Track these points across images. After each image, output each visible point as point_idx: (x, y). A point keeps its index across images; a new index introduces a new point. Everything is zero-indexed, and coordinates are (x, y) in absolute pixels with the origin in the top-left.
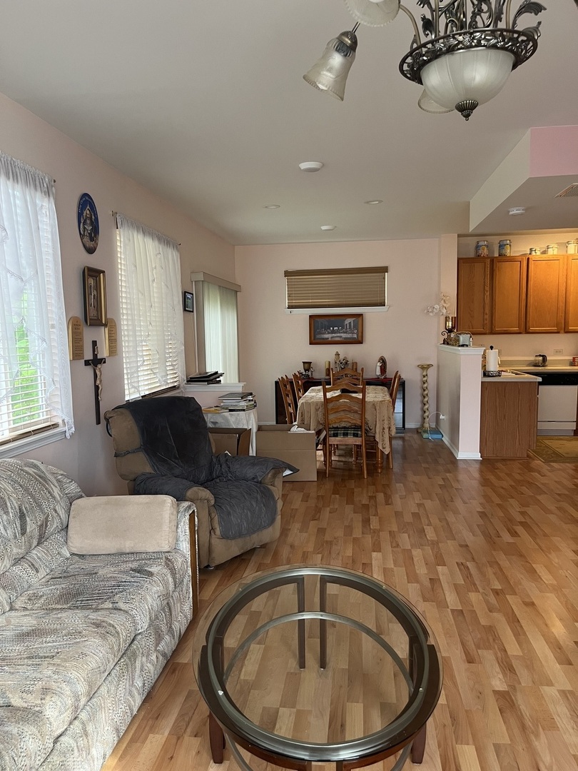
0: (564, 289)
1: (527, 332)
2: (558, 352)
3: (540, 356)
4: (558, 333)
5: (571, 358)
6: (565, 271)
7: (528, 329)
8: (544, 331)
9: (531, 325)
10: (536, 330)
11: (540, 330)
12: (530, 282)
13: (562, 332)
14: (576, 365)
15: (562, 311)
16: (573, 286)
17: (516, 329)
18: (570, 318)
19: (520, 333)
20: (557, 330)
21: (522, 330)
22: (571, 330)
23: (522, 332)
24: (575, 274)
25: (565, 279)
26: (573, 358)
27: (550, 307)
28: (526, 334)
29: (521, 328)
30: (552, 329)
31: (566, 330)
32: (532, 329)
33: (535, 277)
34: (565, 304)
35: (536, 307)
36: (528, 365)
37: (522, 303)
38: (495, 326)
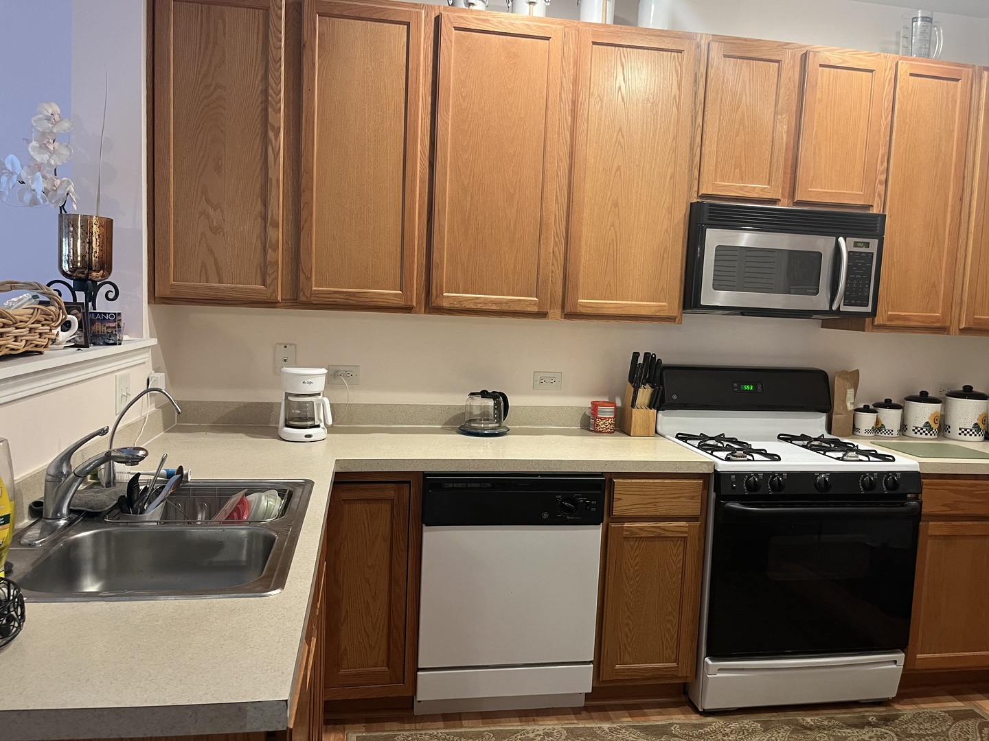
0: (564, 153)
1: (432, 307)
2: (546, 381)
3: (484, 394)
4: (542, 315)
5: (586, 402)
6: (568, 86)
7: (437, 296)
8: (494, 307)
9: (447, 282)
10: (467, 299)
11: (478, 301)
12: (445, 113)
13: (556, 312)
14: (600, 432)
15: (558, 237)
16: (596, 143)
17: (391, 293)
18: (582, 267)
19: (407, 309)
20: (539, 304)
21: (414, 299)
22: (584, 311)
23: (414, 304)
24: (602, 101)
25: (570, 117)
26: (593, 403)
27: (516, 218)
28: (429, 313)
29: (411, 291)
30: (520, 300)
31: (568, 309)
32: (450, 296)
33: (462, 95)
34: (565, 209)
35: (467, 213)
36: (448, 424)
37: (413, 192)
38: (309, 276)
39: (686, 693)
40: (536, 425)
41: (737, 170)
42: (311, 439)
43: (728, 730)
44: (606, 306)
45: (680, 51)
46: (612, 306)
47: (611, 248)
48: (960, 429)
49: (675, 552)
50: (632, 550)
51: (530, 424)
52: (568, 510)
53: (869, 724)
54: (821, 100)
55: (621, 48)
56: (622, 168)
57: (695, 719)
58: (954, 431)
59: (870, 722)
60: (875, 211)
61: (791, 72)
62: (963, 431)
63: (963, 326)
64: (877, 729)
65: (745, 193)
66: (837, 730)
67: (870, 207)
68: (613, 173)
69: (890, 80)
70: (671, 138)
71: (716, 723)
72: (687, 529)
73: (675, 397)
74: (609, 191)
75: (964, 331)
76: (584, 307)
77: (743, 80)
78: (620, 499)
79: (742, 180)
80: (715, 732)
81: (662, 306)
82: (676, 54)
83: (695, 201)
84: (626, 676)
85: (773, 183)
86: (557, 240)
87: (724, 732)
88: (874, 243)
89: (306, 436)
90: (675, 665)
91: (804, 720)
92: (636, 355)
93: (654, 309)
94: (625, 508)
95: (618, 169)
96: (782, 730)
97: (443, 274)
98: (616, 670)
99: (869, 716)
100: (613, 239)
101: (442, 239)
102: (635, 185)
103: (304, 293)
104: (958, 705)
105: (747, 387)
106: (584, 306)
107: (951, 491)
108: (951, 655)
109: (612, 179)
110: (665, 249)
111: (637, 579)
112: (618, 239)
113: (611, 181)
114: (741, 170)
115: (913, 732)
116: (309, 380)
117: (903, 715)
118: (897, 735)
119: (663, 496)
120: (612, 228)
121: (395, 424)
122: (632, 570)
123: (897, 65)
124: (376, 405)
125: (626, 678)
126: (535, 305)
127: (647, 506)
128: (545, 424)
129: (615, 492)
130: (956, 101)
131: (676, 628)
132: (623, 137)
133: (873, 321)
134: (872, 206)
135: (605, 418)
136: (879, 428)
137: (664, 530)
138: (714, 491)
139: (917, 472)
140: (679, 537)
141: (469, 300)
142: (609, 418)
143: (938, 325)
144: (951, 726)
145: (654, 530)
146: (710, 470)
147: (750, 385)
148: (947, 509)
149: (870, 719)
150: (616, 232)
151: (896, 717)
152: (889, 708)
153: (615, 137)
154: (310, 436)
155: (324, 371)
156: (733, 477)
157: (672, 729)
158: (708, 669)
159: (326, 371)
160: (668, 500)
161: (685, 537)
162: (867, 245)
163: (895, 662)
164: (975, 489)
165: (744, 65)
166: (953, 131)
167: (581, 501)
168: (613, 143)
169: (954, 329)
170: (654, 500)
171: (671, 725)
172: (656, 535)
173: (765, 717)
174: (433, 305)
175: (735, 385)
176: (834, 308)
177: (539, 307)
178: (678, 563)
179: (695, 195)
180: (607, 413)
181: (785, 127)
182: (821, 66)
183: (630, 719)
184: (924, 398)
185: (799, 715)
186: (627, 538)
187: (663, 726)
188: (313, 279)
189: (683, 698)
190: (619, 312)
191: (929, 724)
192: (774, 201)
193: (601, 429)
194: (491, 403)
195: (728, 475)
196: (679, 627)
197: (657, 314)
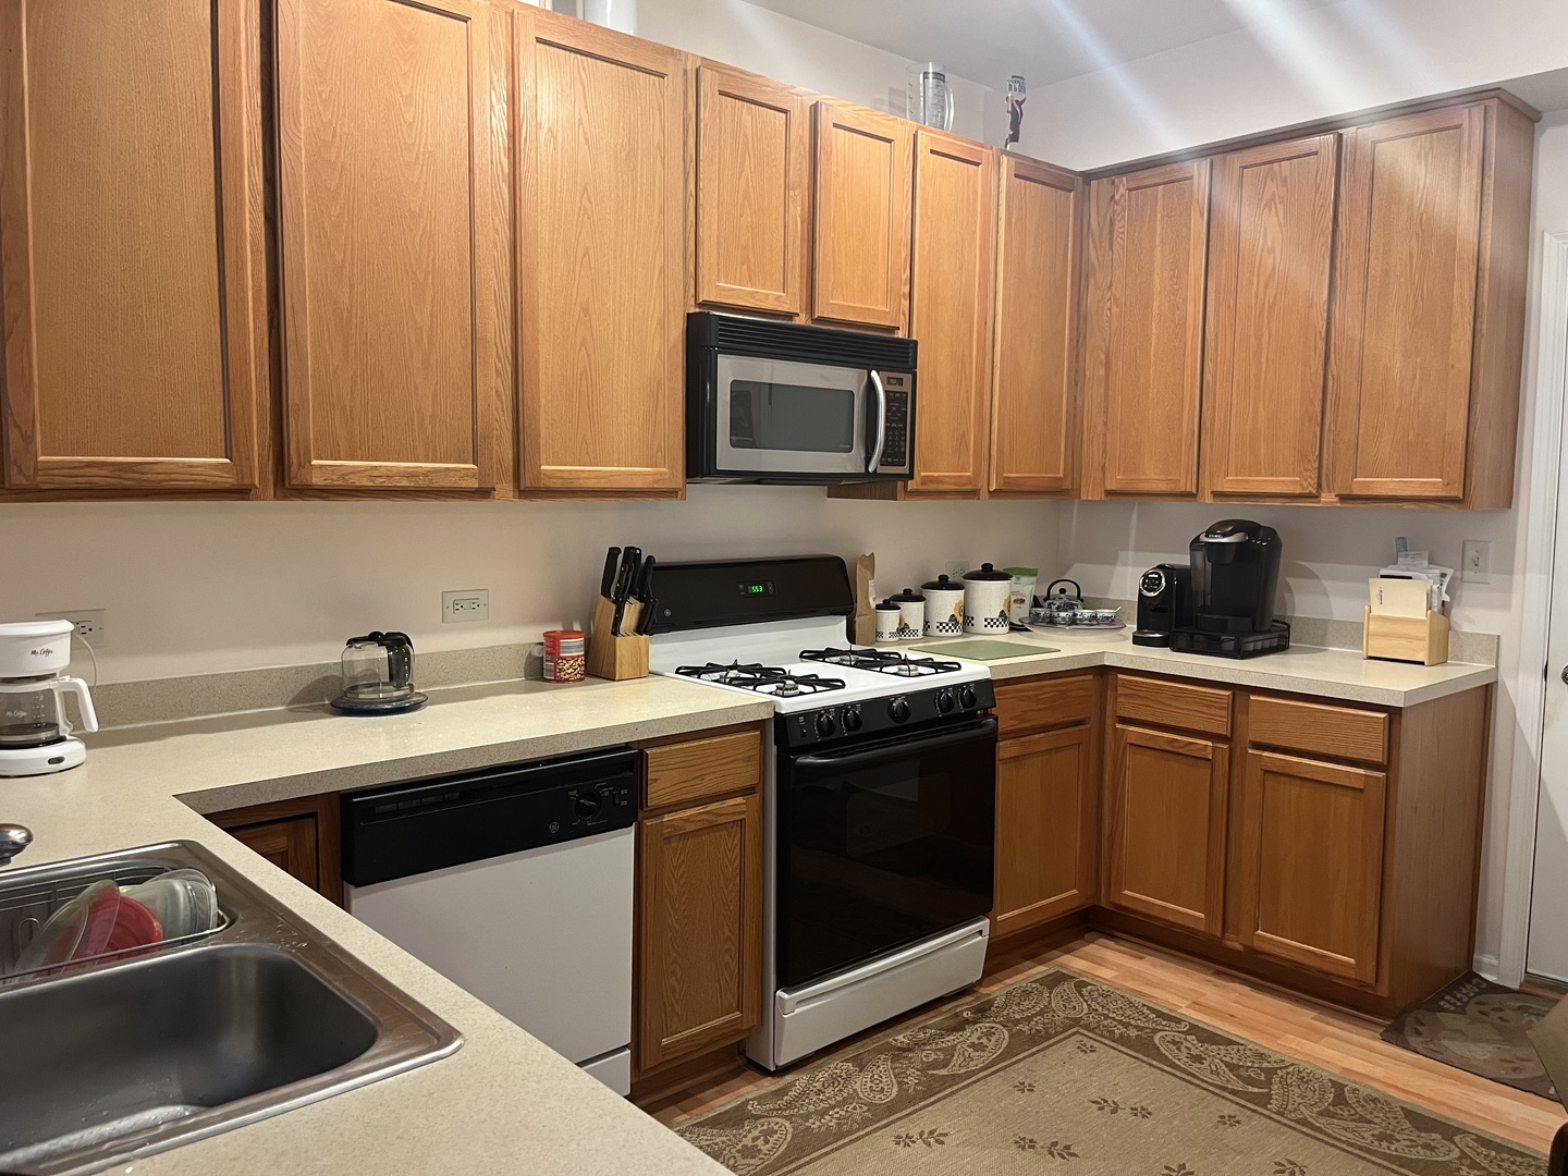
0: (502, 218)
1: (287, 482)
2: (462, 607)
3: (375, 638)
4: (483, 493)
5: (532, 635)
6: (501, 107)
7: (299, 466)
8: (405, 483)
9: (316, 439)
10: (355, 471)
11: (375, 473)
12: (293, 128)
13: (505, 488)
14: (568, 680)
15: (500, 361)
16: (551, 208)
17: (209, 463)
18: (542, 409)
19: (240, 492)
20: (481, 476)
21: (257, 473)
22: (552, 484)
23: (257, 482)
24: (555, 138)
25: (506, 160)
26: (546, 635)
27: (431, 327)
28: (285, 498)
29: (249, 458)
30: (447, 469)
31: (526, 482)
32: (323, 468)
33: (321, 97)
34: (508, 313)
35: (345, 314)
36: (299, 702)
37: (241, 269)
38: (30, 433)
39: (742, 1053)
40: (454, 683)
41: (745, 267)
42: (63, 765)
43: (818, 1085)
44: (584, 475)
45: (662, 76)
46: (593, 475)
47: (584, 382)
48: (986, 620)
49: (729, 845)
50: (675, 854)
51: (444, 682)
52: (589, 811)
53: (967, 1021)
54: (837, 176)
55: (579, 56)
56: (591, 252)
57: (768, 1085)
58: (979, 623)
59: (967, 1020)
60: (900, 335)
61: (801, 130)
62: (989, 622)
63: (993, 488)
64: (981, 1025)
65: (759, 303)
66: (939, 1041)
67: (894, 329)
68: (579, 259)
69: (908, 156)
70: (657, 208)
71: (799, 1080)
72: (743, 808)
73: (668, 613)
74: (575, 288)
75: (994, 494)
76: (550, 477)
77: (745, 132)
78: (656, 780)
79: (751, 282)
80: (804, 1093)
81: (662, 473)
82: (656, 78)
83: (692, 310)
84: (675, 1052)
85: (790, 290)
86: (499, 365)
87: (815, 1090)
88: (907, 378)
89: (51, 761)
90: (737, 1014)
91: (896, 1040)
92: (613, 552)
93: (651, 478)
94: (663, 792)
95: (586, 252)
96: (881, 1062)
97: (307, 425)
98: (663, 1047)
99: (962, 1012)
100: (585, 367)
101: (303, 359)
102: (612, 282)
103: (20, 467)
104: (1040, 970)
105: (755, 589)
106: (550, 475)
107: (1019, 699)
108: (1029, 908)
109: (578, 269)
110: (659, 384)
111: (684, 899)
112: (593, 365)
113: (577, 272)
114: (749, 268)
115: (1017, 1017)
116: (45, 647)
117: (995, 999)
118: (1004, 1026)
119: (712, 764)
120: (583, 349)
121: (193, 715)
122: (676, 887)
123: (915, 136)
124: (148, 683)
125: (678, 1054)
126: (474, 476)
127: (692, 783)
128: (467, 680)
129: (649, 769)
130: (977, 193)
131: (736, 960)
132: (590, 202)
133: (905, 487)
134: (898, 328)
135: (573, 658)
136: (903, 629)
137: (717, 815)
138: (775, 744)
139: (988, 681)
140: (734, 822)
141: (358, 472)
142: (578, 656)
143: (970, 487)
144: (1049, 997)
145: (704, 817)
146: (766, 714)
147: (758, 585)
148: (1016, 722)
149: (965, 1015)
150: (588, 355)
151: (990, 1003)
152: (976, 995)
153: (578, 200)
154: (59, 760)
155: (67, 626)
156: (801, 719)
157: (750, 1108)
158: (783, 1007)
159: (71, 627)
160: (719, 768)
161: (741, 820)
162: (900, 382)
163: (981, 932)
164: (1040, 692)
165: (745, 110)
166: (975, 232)
167: (607, 794)
168: (577, 210)
169: (984, 493)
170: (700, 773)
171: (746, 1103)
172: (707, 824)
173: (851, 1051)
174: (294, 482)
175: (741, 586)
176: (871, 469)
177: (480, 480)
178: (735, 860)
179: (693, 302)
180: (573, 648)
181: (799, 208)
182: (835, 125)
183: (686, 1116)
184: (944, 584)
185: (888, 1036)
186: (668, 839)
187: (736, 1109)
188: (38, 438)
189: (740, 1061)
190: (603, 484)
191: (1027, 1002)
192: (790, 316)
193: (567, 676)
194: (382, 653)
195: (795, 716)
196: (741, 957)
197: (656, 486)
